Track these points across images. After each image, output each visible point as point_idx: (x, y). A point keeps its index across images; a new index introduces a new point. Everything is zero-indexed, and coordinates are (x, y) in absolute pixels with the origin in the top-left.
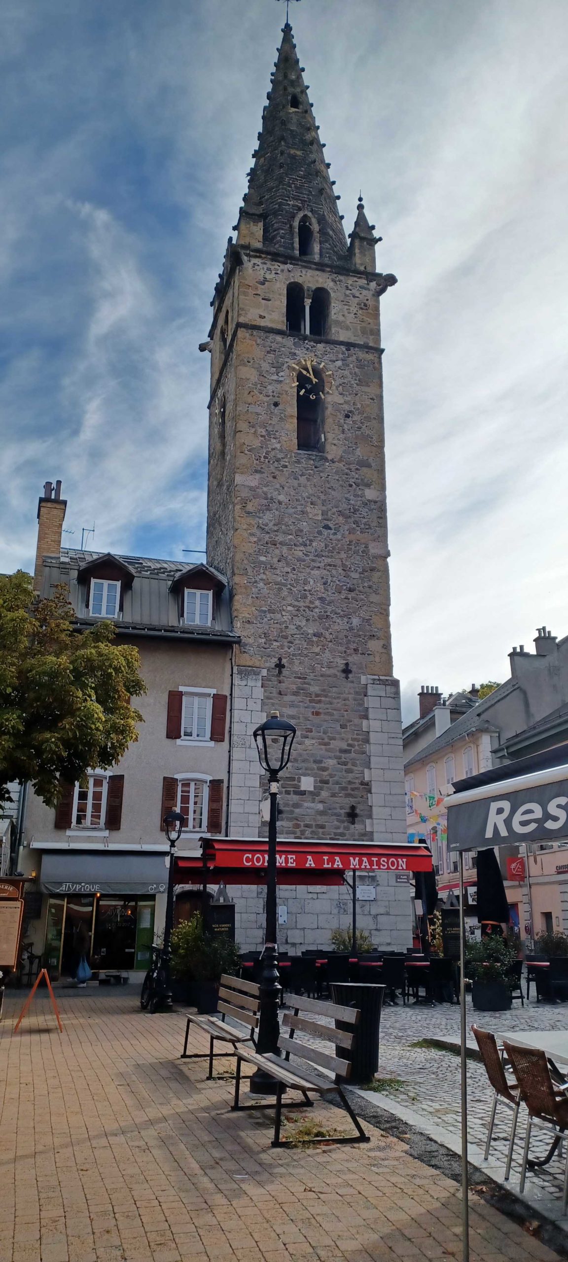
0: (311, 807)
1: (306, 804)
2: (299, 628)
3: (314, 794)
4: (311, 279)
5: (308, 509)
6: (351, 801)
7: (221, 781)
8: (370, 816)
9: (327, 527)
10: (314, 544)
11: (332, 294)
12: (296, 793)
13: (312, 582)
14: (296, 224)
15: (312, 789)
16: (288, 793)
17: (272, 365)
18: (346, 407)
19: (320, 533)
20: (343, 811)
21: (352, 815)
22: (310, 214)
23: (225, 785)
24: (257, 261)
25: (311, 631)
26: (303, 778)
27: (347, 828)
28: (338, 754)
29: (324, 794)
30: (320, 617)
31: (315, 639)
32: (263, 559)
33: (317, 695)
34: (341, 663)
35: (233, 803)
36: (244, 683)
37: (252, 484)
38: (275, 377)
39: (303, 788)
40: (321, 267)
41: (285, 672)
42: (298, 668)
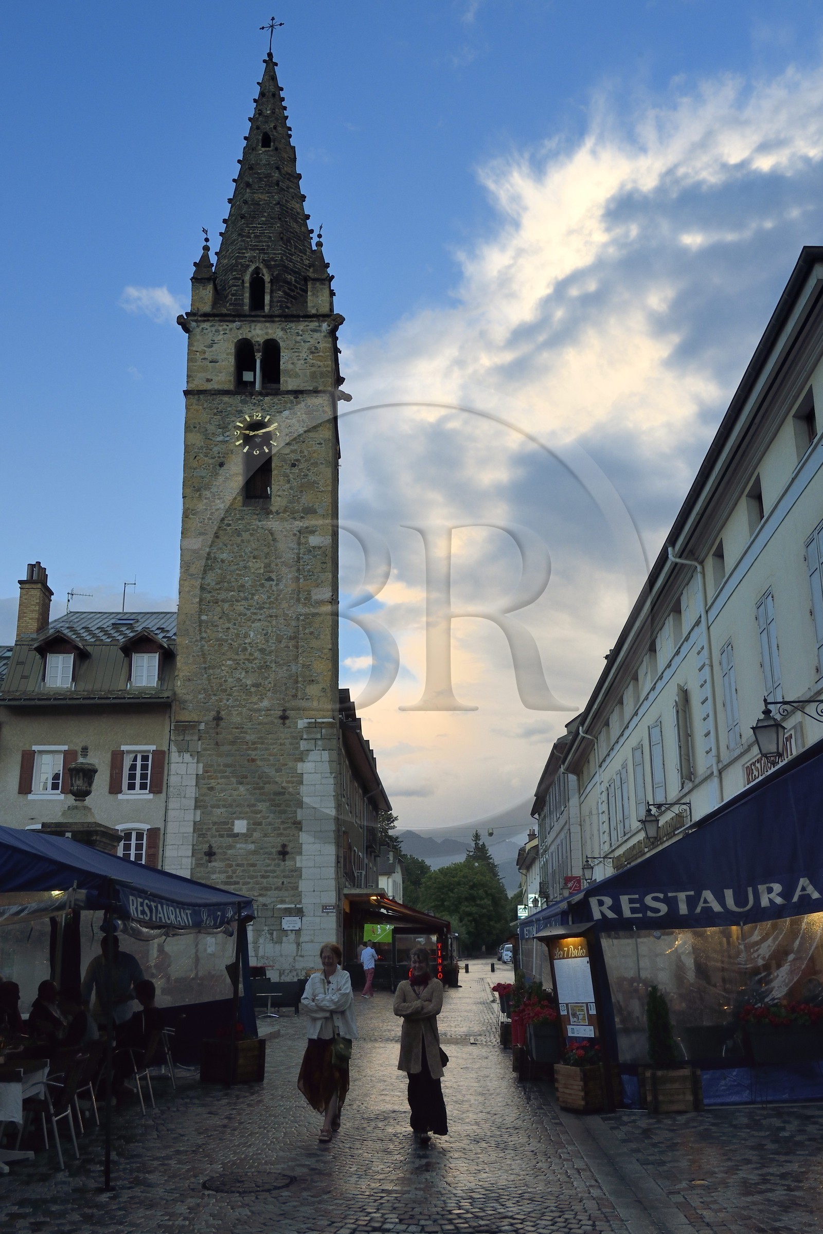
0: (242, 847)
1: (238, 846)
2: (239, 680)
3: (246, 836)
4: (258, 333)
5: (250, 564)
6: (284, 840)
7: (158, 829)
8: (300, 853)
9: (270, 579)
10: (256, 597)
11: (282, 344)
12: (229, 836)
13: (252, 634)
14: (247, 278)
15: (244, 831)
16: (221, 836)
17: (219, 426)
18: (293, 456)
19: (262, 585)
20: (274, 850)
21: (283, 853)
22: (261, 266)
23: (162, 832)
24: (206, 325)
25: (249, 682)
26: (236, 822)
27: (279, 865)
28: (272, 797)
29: (256, 835)
30: (260, 668)
31: (253, 689)
33: (254, 743)
34: (278, 710)
35: (168, 848)
36: (181, 738)
37: (196, 547)
38: (221, 438)
39: (236, 831)
40: (270, 318)
41: (222, 724)
42: (236, 719)
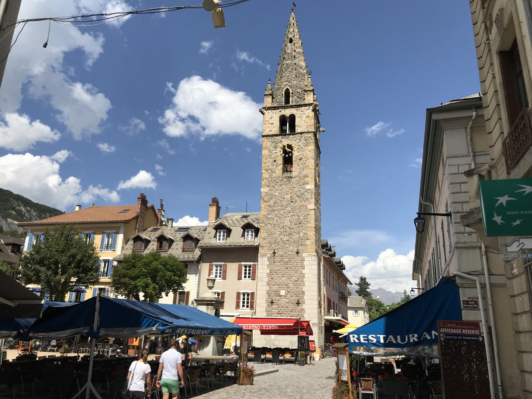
0: (284, 301)
1: (282, 300)
2: (281, 239)
3: (285, 296)
4: (287, 112)
5: (285, 196)
6: (298, 298)
7: (254, 293)
8: (304, 303)
9: (292, 202)
10: (287, 209)
11: (296, 116)
12: (279, 296)
13: (286, 222)
14: (283, 92)
15: (284, 294)
16: (276, 296)
17: (274, 147)
18: (300, 156)
19: (289, 204)
20: (295, 302)
21: (298, 303)
22: (288, 87)
24: (270, 111)
25: (285, 239)
26: (281, 291)
27: (296, 308)
28: (294, 282)
29: (289, 296)
30: (289, 234)
31: (287, 242)
32: (269, 216)
33: (287, 262)
34: (296, 250)
35: (257, 300)
37: (266, 191)
38: (275, 151)
39: (281, 294)
40: (292, 107)
41: (276, 255)
42: (281, 253)
